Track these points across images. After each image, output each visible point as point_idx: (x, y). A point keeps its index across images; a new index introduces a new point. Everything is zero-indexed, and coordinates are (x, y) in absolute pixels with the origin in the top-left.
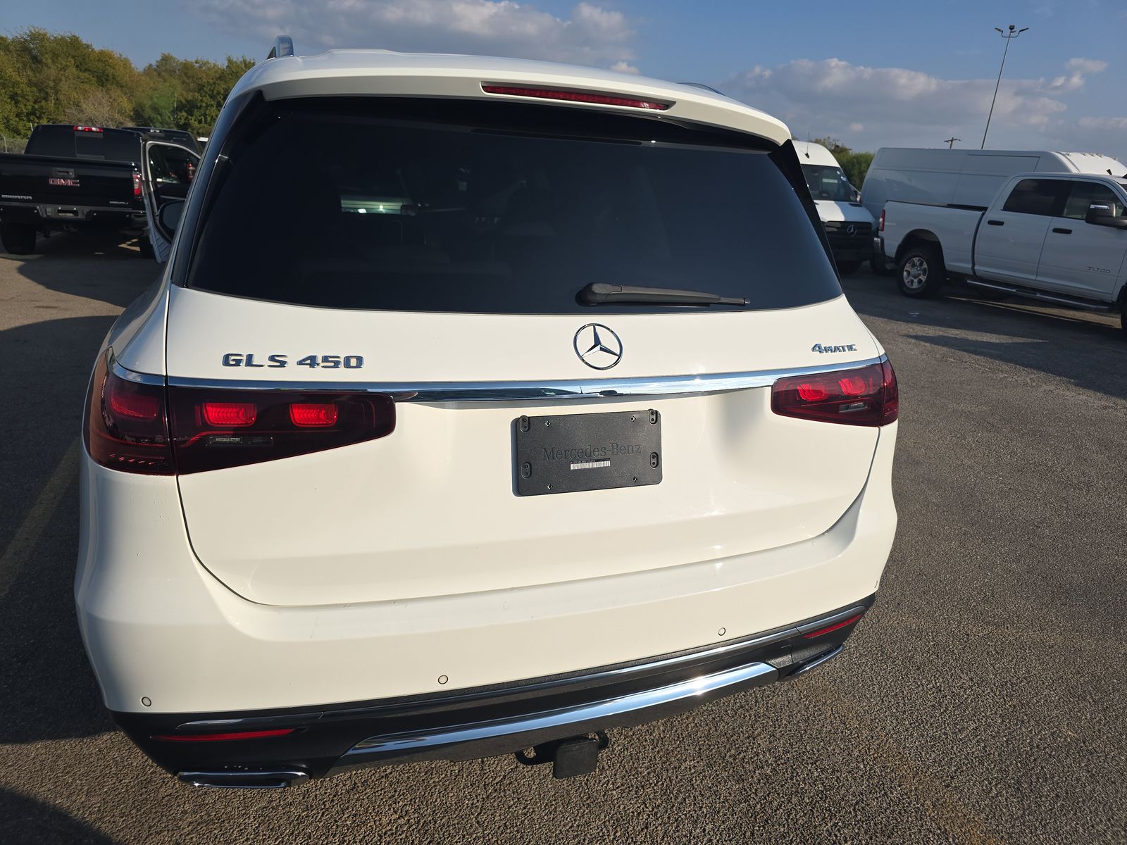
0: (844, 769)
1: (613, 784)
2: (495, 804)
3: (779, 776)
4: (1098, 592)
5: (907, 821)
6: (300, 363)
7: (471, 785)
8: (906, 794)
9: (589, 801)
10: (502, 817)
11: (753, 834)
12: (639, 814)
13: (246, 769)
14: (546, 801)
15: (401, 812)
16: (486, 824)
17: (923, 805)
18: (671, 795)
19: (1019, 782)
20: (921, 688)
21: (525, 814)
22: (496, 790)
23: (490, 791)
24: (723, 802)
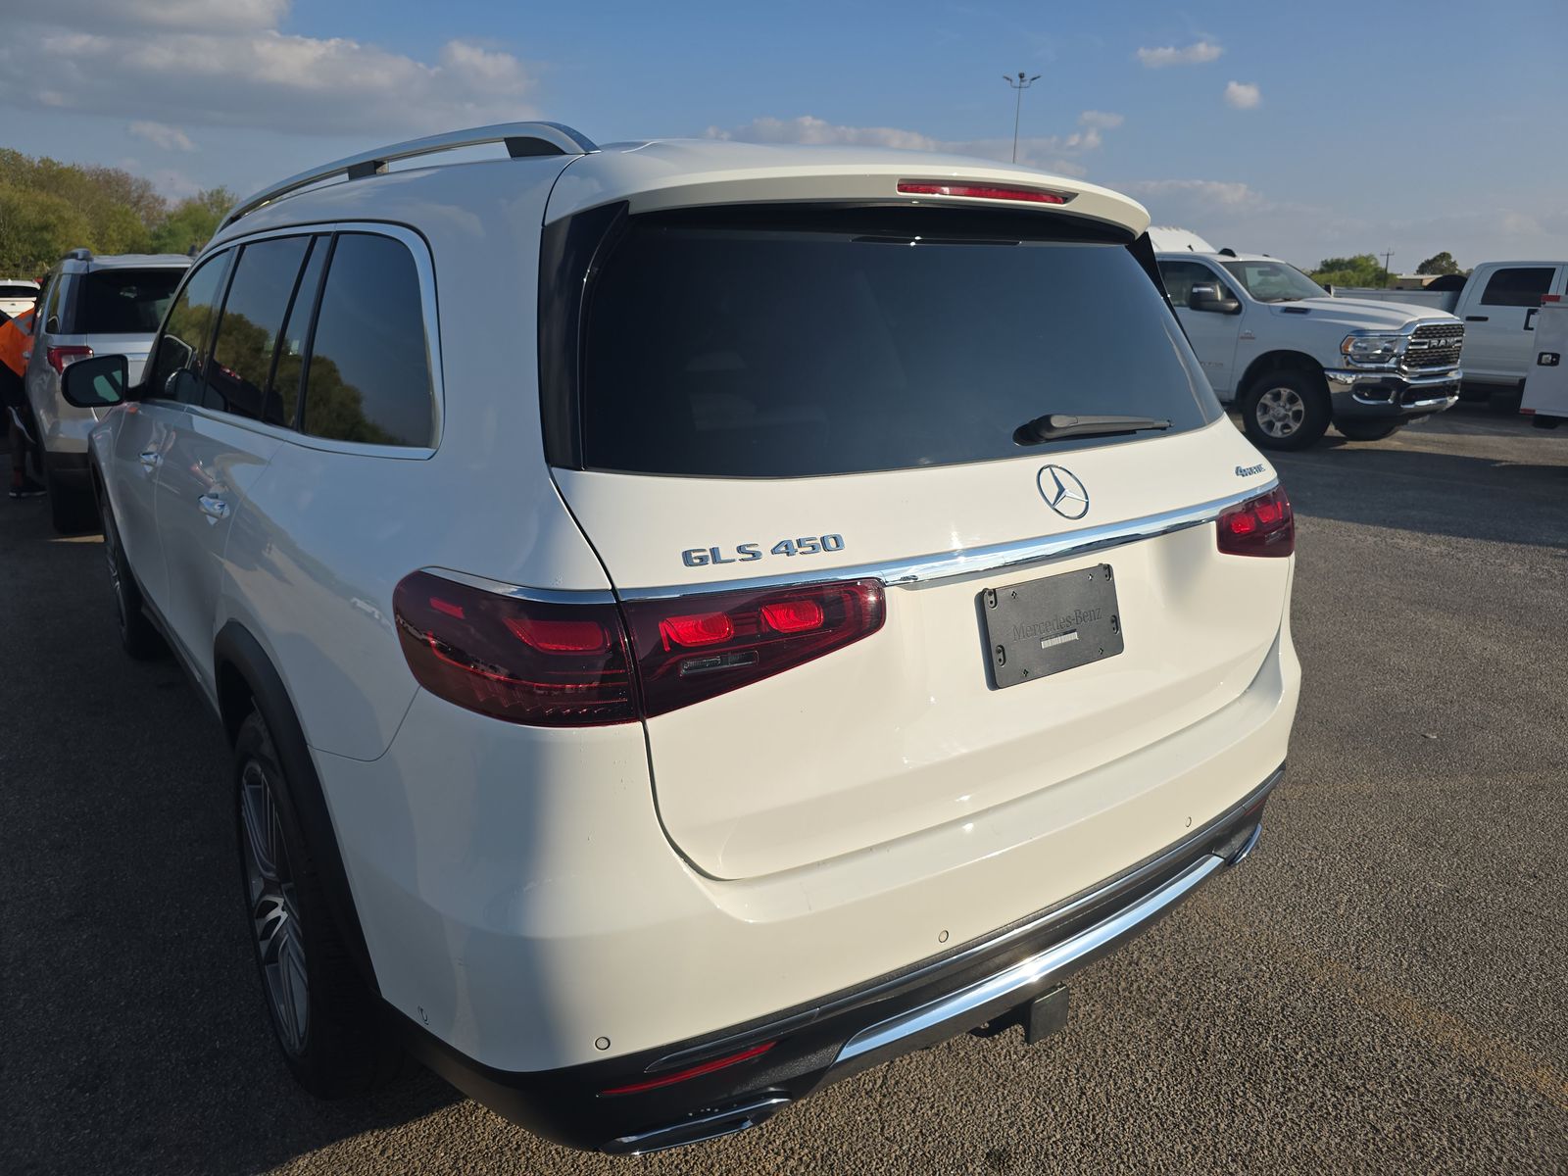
0: (1248, 974)
1: (1015, 1053)
2: (894, 1111)
3: (1188, 1000)
4: (1379, 729)
5: (1342, 1016)
6: (774, 551)
7: (851, 1097)
8: (1325, 987)
9: (1000, 1081)
10: (913, 1125)
11: (1199, 1070)
12: (1065, 1080)
13: (717, 1110)
14: (952, 1093)
15: (785, 1151)
16: (899, 1138)
17: (1347, 994)
18: (1088, 1050)
19: (1422, 948)
20: (1272, 869)
21: (938, 1115)
22: (885, 1096)
23: (878, 1098)
24: (1147, 1043)
